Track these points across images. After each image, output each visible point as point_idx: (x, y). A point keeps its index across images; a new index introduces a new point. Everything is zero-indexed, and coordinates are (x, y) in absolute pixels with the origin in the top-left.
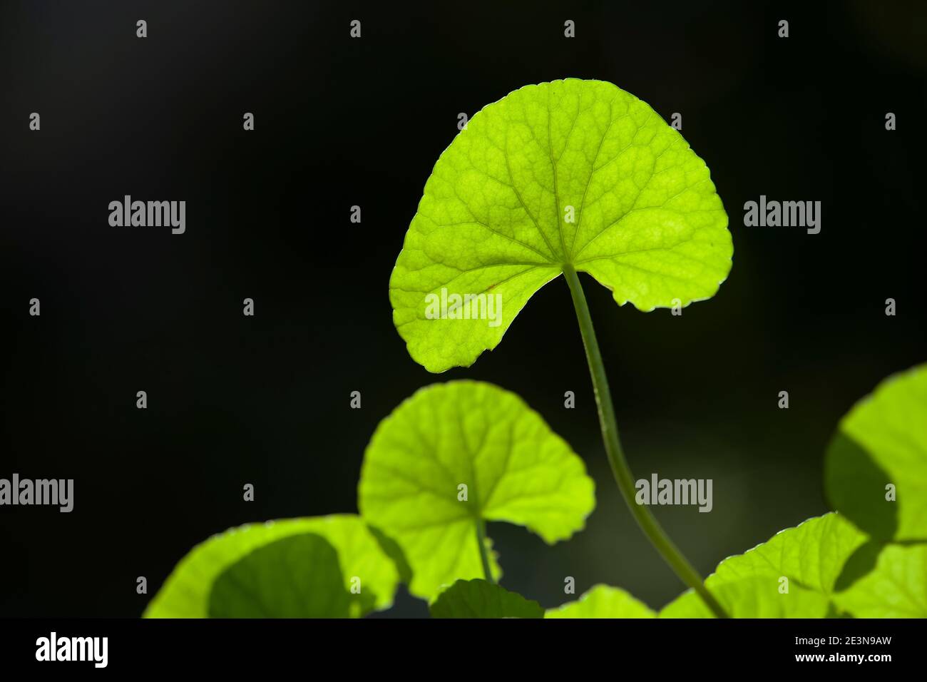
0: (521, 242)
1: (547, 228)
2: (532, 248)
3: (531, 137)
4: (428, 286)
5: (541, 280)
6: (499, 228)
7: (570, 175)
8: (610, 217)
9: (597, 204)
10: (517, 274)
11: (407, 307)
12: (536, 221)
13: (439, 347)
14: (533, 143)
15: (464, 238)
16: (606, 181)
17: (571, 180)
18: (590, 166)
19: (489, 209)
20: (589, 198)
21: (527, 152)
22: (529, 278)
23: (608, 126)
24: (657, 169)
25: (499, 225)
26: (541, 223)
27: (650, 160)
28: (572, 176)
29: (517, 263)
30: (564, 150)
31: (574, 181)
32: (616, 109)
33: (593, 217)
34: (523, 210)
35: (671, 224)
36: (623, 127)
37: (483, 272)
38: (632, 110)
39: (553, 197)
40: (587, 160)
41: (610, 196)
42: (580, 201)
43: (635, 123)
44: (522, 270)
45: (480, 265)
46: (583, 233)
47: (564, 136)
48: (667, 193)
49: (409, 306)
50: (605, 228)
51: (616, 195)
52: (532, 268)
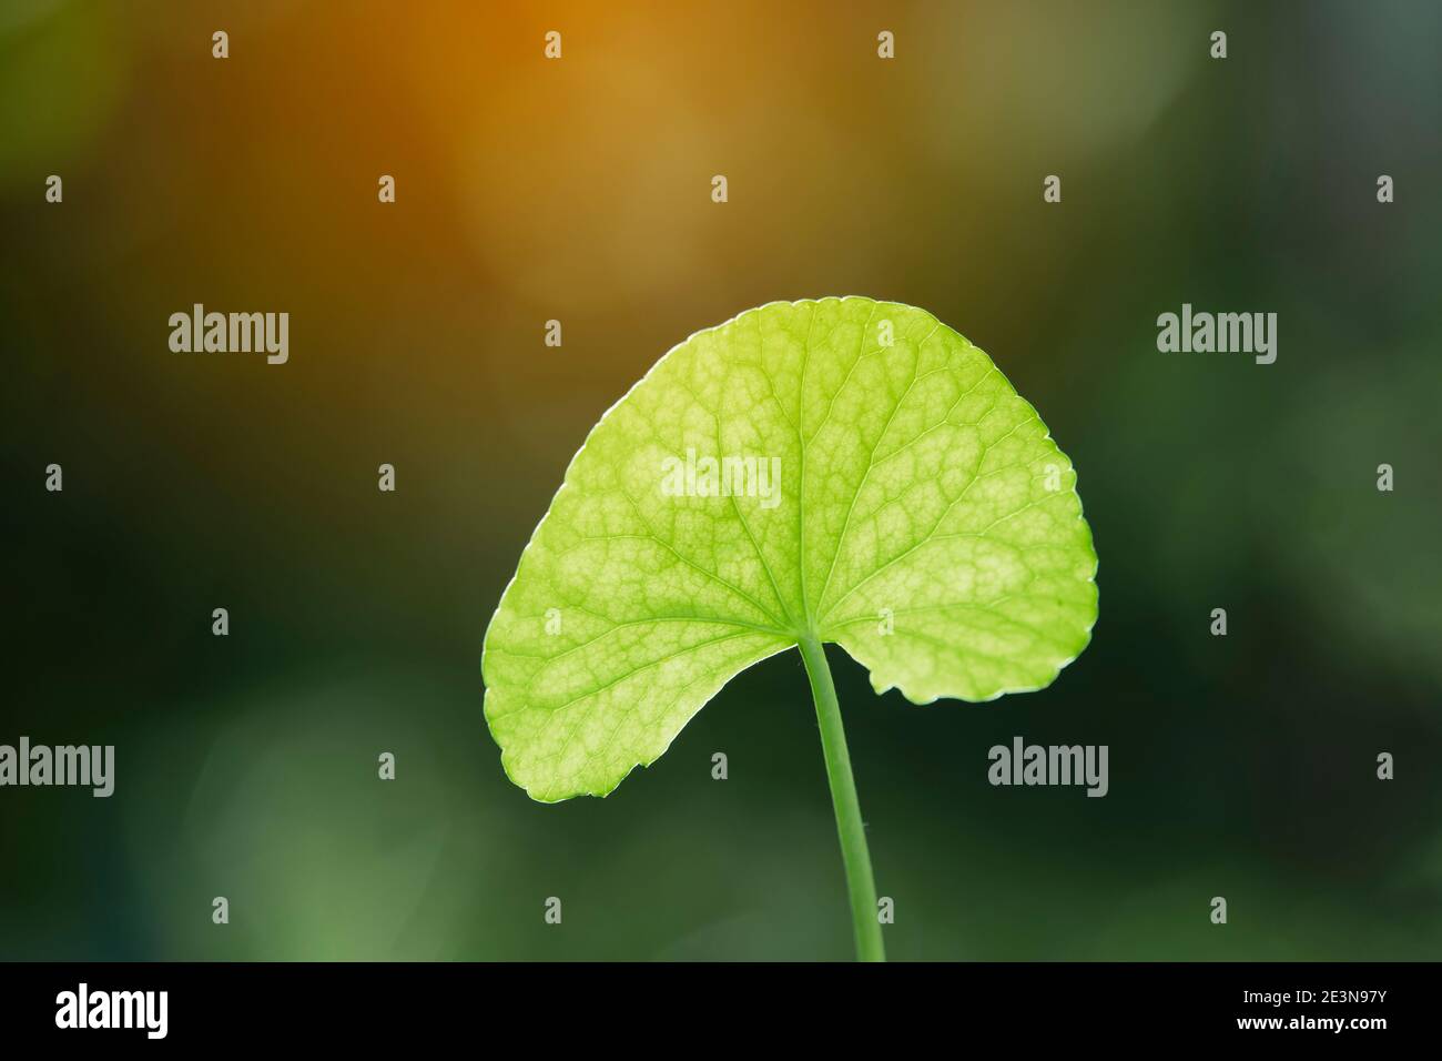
0: (727, 584)
1: (776, 559)
2: (746, 596)
3: (768, 393)
4: (550, 647)
5: (753, 653)
6: (691, 551)
7: (829, 466)
8: (891, 547)
9: (871, 524)
10: (715, 639)
11: (511, 684)
12: (758, 547)
13: (557, 757)
14: (769, 404)
15: (624, 561)
16: (891, 482)
17: (830, 474)
18: (866, 453)
19: (675, 514)
20: (859, 510)
21: (756, 418)
22: (734, 647)
23: (908, 383)
24: (985, 469)
25: (690, 546)
26: (767, 550)
27: (974, 451)
28: (833, 469)
29: (717, 619)
30: (823, 418)
31: (834, 478)
32: (926, 356)
33: (860, 547)
34: (737, 524)
35: (992, 562)
36: (934, 392)
37: (652, 629)
38: (956, 361)
39: (795, 506)
40: (862, 442)
41: (896, 509)
42: (843, 515)
43: (957, 384)
44: (722, 633)
45: (648, 614)
46: (840, 573)
47: (826, 395)
48: (995, 510)
49: (514, 682)
50: (878, 567)
51: (905, 509)
52: (742, 631)
